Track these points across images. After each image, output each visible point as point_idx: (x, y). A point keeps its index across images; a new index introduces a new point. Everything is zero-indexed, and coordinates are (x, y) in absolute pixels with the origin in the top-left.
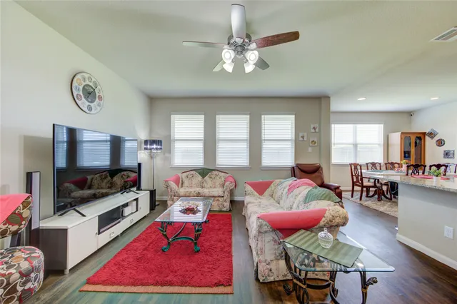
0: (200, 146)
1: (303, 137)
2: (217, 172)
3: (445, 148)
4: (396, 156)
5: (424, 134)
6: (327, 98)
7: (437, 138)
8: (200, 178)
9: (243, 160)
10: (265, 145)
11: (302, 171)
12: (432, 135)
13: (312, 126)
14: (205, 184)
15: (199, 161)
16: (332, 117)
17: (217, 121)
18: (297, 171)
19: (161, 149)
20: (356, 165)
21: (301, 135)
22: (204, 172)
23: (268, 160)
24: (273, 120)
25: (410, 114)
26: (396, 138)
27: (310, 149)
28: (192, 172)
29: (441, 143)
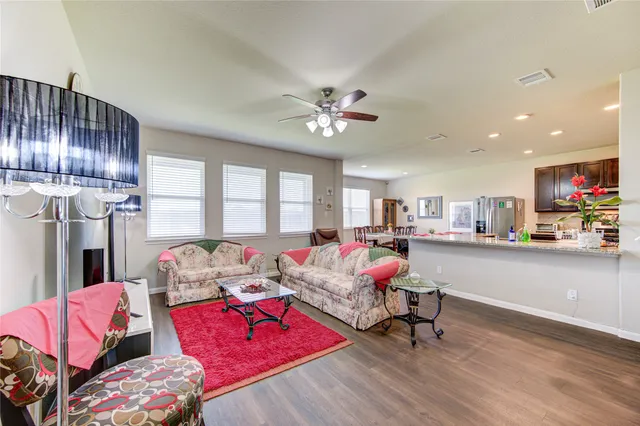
0: (196, 207)
1: (320, 200)
2: (226, 244)
3: (408, 213)
4: (379, 221)
5: (395, 201)
6: (341, 161)
7: (403, 206)
8: (205, 253)
9: (258, 226)
10: (284, 208)
11: (322, 236)
12: (400, 202)
13: (328, 189)
14: (214, 262)
15: (195, 229)
17: (225, 174)
18: (318, 237)
19: (139, 210)
20: (359, 229)
21: (318, 198)
22: (210, 245)
23: (287, 227)
24: (293, 178)
25: (386, 182)
26: (379, 203)
27: (326, 213)
28: (190, 246)
29: (405, 209)
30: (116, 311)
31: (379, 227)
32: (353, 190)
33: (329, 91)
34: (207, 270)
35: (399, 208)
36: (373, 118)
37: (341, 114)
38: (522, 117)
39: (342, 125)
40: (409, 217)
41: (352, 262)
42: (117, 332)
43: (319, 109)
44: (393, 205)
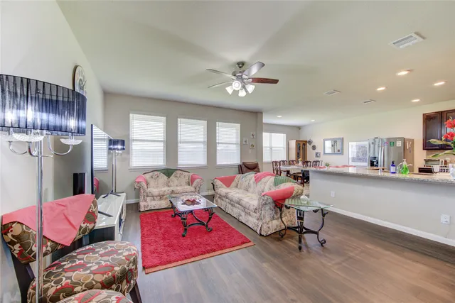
0: (161, 146)
1: (246, 141)
2: (179, 172)
3: (316, 151)
4: (293, 157)
5: (306, 142)
6: (262, 113)
7: (312, 145)
8: (165, 177)
9: (201, 160)
10: (219, 147)
11: (247, 167)
12: (310, 142)
13: (252, 133)
14: (171, 183)
15: (160, 162)
16: (264, 127)
17: (179, 126)
18: (244, 169)
19: (124, 149)
20: (276, 162)
21: (244, 140)
22: (168, 172)
23: (221, 160)
24: (226, 126)
25: (299, 128)
26: (293, 144)
27: (250, 151)
28: (156, 173)
29: (314, 148)
30: (89, 212)
31: (293, 161)
32: (273, 134)
33: (241, 64)
34: (166, 189)
35: (309, 147)
36: (275, 81)
37: (251, 80)
38: (403, 73)
39: (251, 88)
40: (317, 154)
41: (262, 186)
42: (88, 225)
43: (234, 77)
44: (304, 144)
